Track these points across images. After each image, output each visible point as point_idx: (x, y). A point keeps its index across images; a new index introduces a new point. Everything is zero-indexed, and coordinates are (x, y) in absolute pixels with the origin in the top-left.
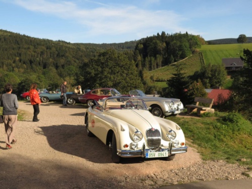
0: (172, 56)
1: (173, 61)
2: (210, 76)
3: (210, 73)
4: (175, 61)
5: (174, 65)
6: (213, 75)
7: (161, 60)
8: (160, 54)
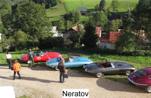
0: (50, 4)
1: (51, 6)
2: (74, 16)
3: (74, 14)
4: (52, 7)
5: (52, 9)
6: (76, 15)
7: (45, 6)
8: (44, 3)
